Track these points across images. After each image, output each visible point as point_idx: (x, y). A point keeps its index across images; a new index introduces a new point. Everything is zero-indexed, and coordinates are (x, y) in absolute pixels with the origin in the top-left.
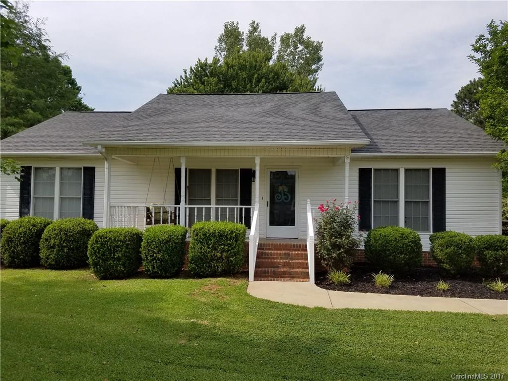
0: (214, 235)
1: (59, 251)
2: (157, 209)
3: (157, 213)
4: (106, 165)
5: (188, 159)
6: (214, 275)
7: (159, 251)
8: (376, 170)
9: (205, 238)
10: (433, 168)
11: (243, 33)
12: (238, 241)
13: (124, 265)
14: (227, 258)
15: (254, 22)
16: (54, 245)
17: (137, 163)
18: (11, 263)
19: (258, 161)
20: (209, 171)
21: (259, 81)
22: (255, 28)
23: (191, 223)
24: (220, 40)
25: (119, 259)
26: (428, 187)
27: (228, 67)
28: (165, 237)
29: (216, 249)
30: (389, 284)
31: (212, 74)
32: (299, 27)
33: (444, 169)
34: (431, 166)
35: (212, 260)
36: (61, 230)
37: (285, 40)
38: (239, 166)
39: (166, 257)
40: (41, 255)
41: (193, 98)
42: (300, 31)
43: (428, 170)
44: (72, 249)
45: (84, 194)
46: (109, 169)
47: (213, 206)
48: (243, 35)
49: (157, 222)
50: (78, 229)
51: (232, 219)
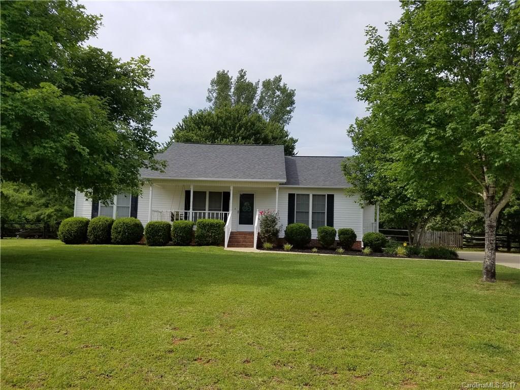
0: (208, 225)
1: (123, 234)
2: (177, 213)
3: (177, 215)
4: (151, 188)
5: (194, 187)
6: (208, 244)
7: (181, 233)
8: (297, 195)
9: (203, 226)
10: (328, 195)
11: (232, 77)
12: (220, 228)
13: (163, 239)
14: (214, 236)
15: (242, 71)
16: (120, 231)
17: (164, 187)
18: (94, 241)
19: (232, 189)
20: (205, 192)
21: (240, 128)
22: (242, 75)
23: (196, 220)
24: (213, 83)
25: (160, 236)
26: (325, 205)
27: (218, 118)
28: (184, 225)
29: (209, 232)
30: (290, 248)
31: (207, 123)
32: (278, 76)
33: (333, 195)
34: (326, 193)
35: (207, 237)
36: (124, 223)
37: (267, 84)
38: (222, 190)
39: (184, 235)
40: (112, 237)
41: (195, 146)
42: (278, 79)
43: (325, 195)
44: (130, 234)
45: (132, 205)
46: (152, 190)
47: (207, 212)
48: (231, 79)
49: (177, 219)
50: (132, 223)
51: (217, 218)
